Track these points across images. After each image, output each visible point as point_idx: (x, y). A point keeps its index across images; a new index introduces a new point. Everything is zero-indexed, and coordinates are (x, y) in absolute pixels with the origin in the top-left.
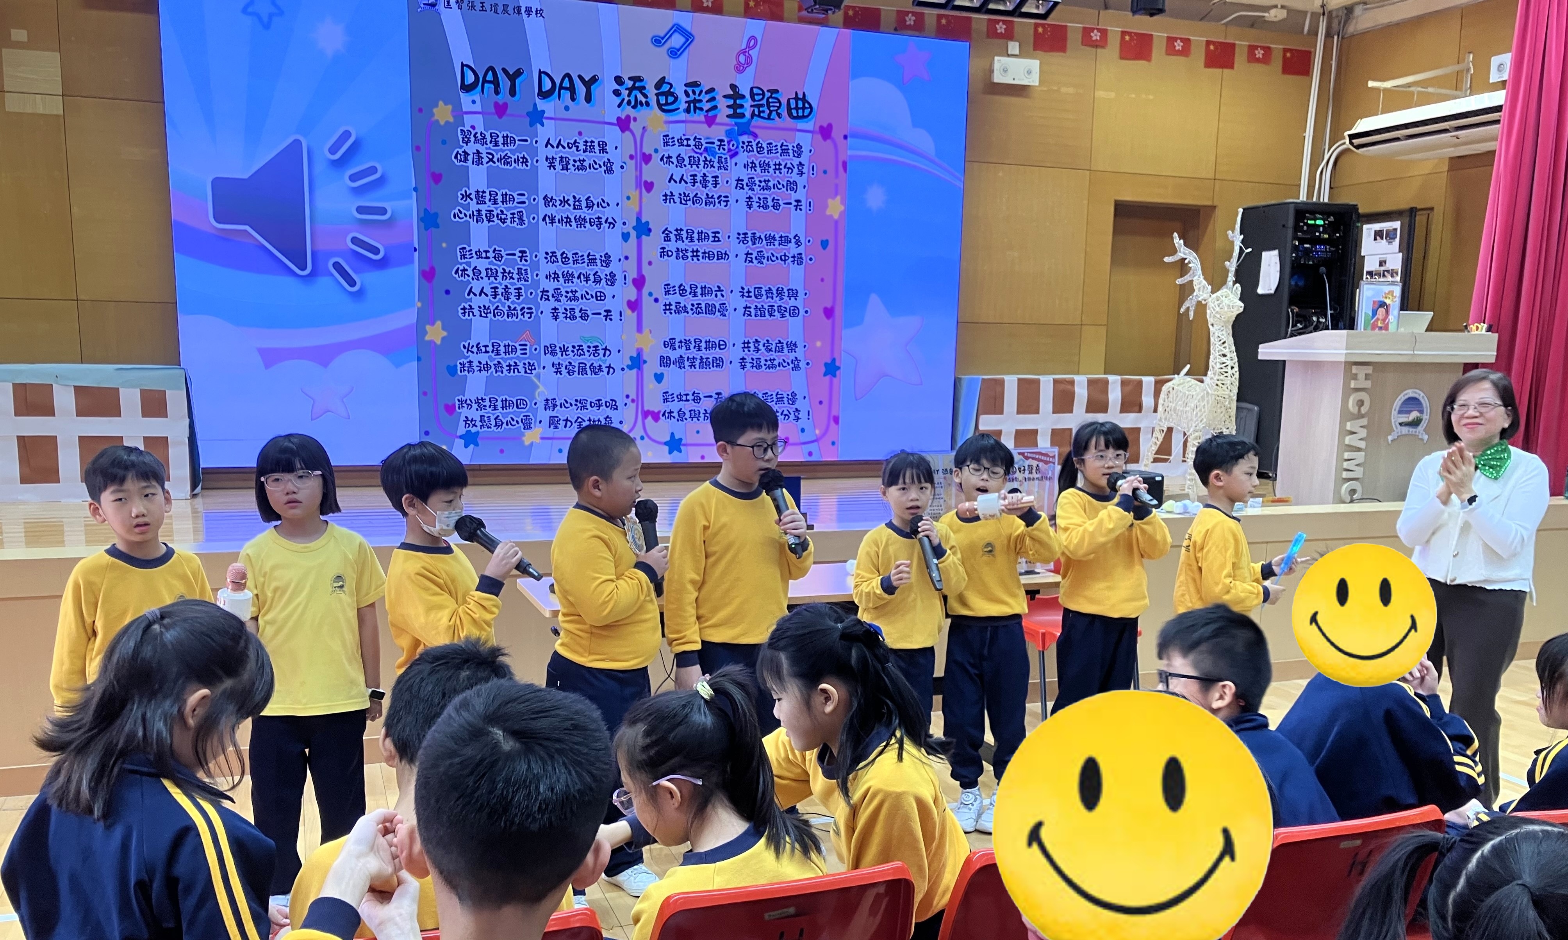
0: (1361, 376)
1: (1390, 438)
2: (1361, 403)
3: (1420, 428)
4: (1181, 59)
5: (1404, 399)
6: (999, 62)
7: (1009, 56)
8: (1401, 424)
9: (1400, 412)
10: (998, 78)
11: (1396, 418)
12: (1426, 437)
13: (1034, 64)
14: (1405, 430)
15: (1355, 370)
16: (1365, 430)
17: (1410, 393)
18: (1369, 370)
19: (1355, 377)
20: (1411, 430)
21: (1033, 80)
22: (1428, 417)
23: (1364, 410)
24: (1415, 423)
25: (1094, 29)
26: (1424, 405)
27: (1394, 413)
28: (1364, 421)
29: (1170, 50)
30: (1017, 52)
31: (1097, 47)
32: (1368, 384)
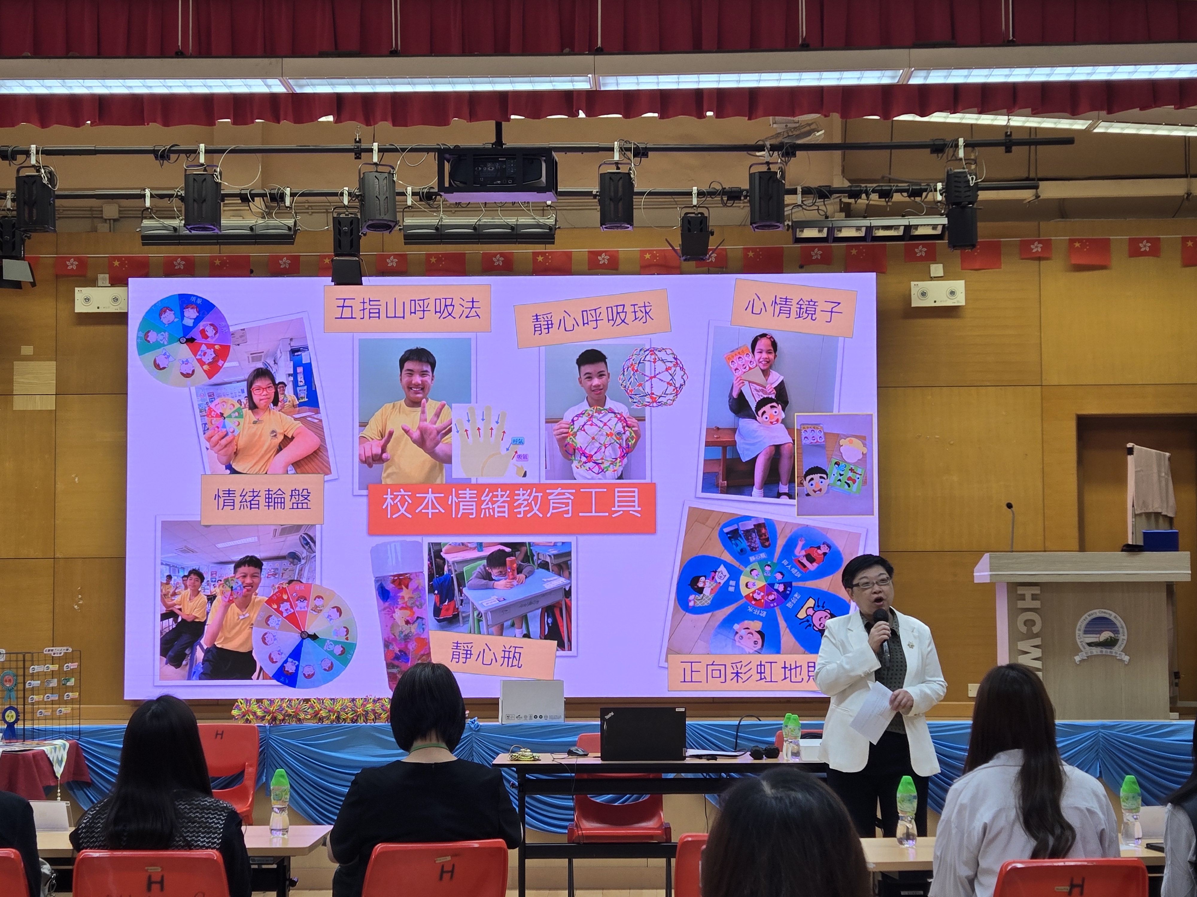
0: (1028, 597)
1: (1077, 658)
2: (1029, 623)
3: (1117, 650)
4: (1151, 260)
5: (1089, 619)
6: (916, 287)
7: (932, 279)
8: (1090, 644)
9: (1086, 632)
10: (917, 302)
11: (1082, 639)
12: (1126, 658)
13: (959, 285)
14: (1096, 651)
15: (1021, 591)
16: (1040, 650)
17: (1097, 613)
18: (1036, 591)
19: (1022, 597)
20: (1104, 650)
21: (960, 300)
22: (1126, 637)
23: (1036, 629)
24: (1110, 643)
25: (1034, 241)
26: (1118, 624)
27: (1079, 633)
28: (1038, 641)
29: (1135, 251)
30: (941, 274)
31: (1039, 259)
32: (1037, 604)
